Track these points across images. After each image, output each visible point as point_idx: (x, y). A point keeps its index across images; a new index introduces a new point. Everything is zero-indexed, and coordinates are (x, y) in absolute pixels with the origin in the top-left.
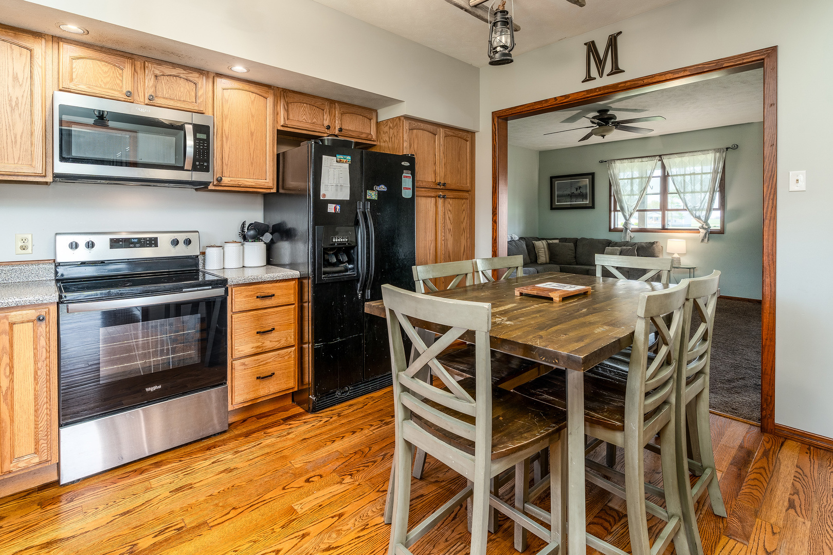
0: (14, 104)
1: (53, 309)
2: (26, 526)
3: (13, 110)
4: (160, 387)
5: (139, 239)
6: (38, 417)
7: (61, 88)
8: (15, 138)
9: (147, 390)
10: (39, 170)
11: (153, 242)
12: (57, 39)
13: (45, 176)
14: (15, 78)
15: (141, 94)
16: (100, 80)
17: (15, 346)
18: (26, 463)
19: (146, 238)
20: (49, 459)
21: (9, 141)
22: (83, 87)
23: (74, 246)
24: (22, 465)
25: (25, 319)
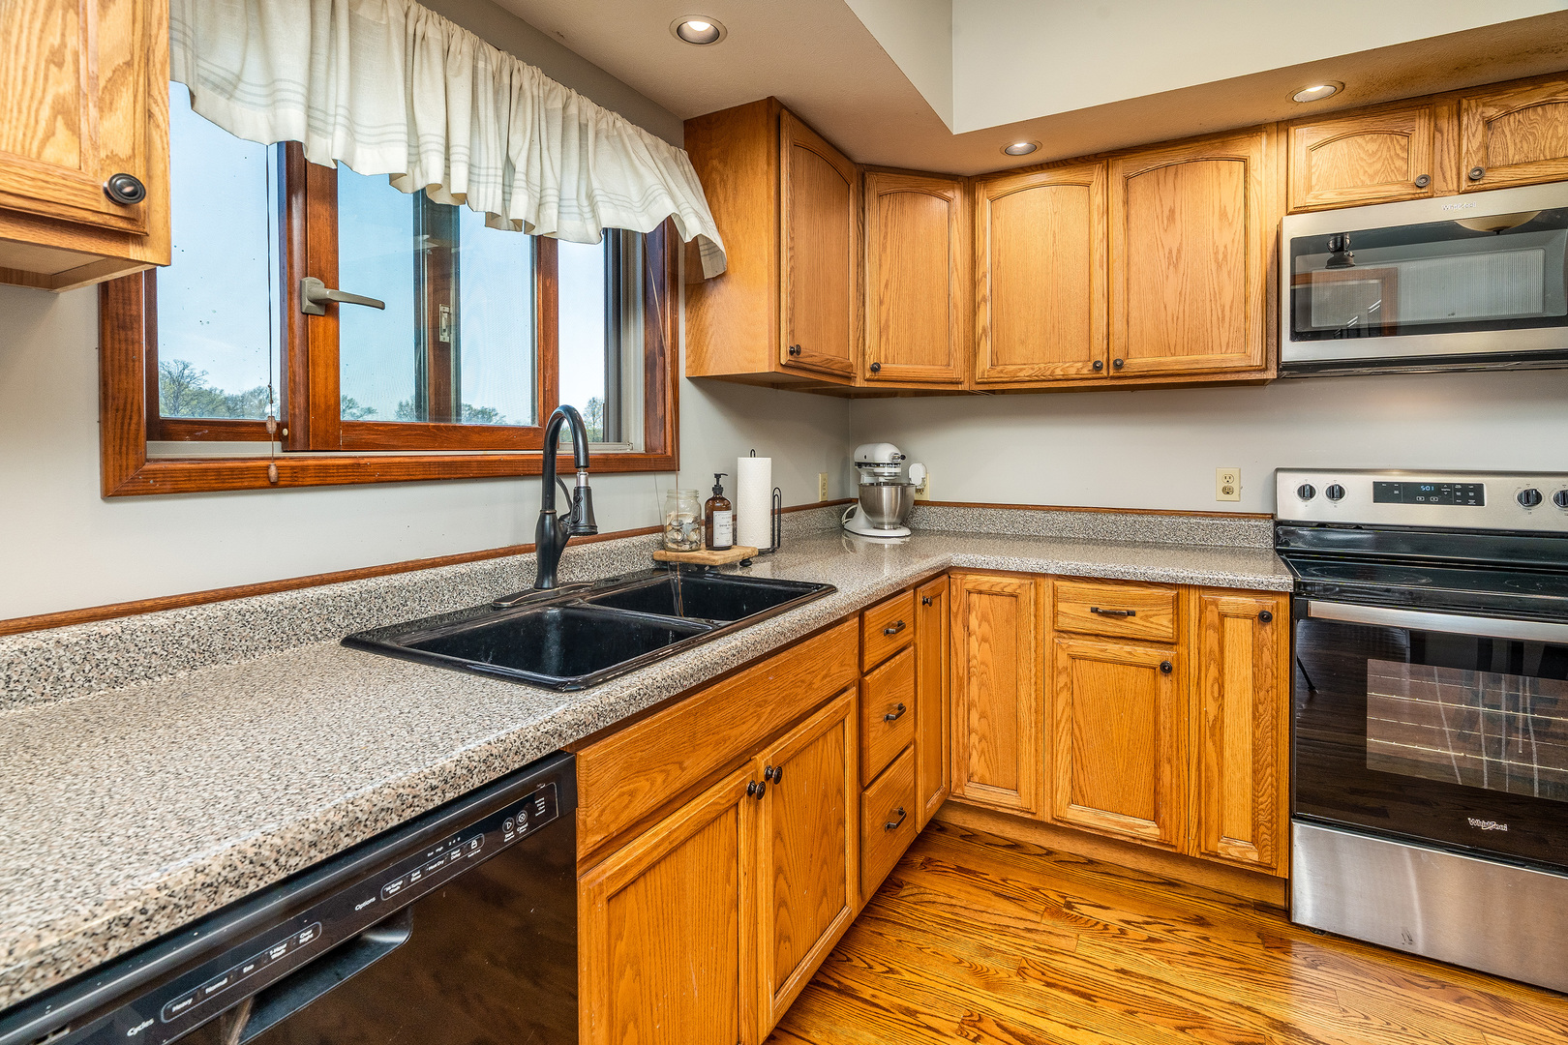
0: (1221, 257)
1: (1285, 601)
2: (1243, 963)
3: (1219, 266)
4: (1504, 828)
5: (1438, 486)
6: (1258, 784)
7: (1291, 209)
8: (1223, 311)
9: (1473, 822)
10: (1257, 361)
11: (1472, 495)
12: (1283, 126)
13: (1265, 369)
14: (1223, 214)
15: (1451, 174)
16: (1361, 172)
17: (1227, 653)
18: (1239, 852)
19: (1455, 484)
20: (1274, 865)
21: (1215, 318)
22: (1330, 197)
23: (1307, 493)
24: (1234, 853)
25: (1240, 612)
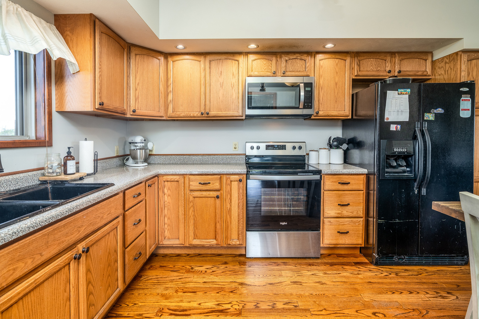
0: (233, 86)
1: (245, 176)
2: (234, 271)
3: (232, 88)
4: (286, 223)
5: (278, 145)
6: (239, 224)
7: (248, 75)
8: (233, 100)
9: (281, 223)
10: (240, 114)
11: (283, 147)
12: (247, 53)
13: (242, 116)
14: (233, 74)
15: (280, 72)
16: (263, 68)
17: (232, 191)
18: (235, 242)
19: (281, 145)
20: (242, 244)
21: (231, 102)
22: (256, 73)
23: (252, 148)
24: (234, 243)
25: (235, 180)
